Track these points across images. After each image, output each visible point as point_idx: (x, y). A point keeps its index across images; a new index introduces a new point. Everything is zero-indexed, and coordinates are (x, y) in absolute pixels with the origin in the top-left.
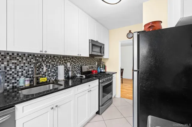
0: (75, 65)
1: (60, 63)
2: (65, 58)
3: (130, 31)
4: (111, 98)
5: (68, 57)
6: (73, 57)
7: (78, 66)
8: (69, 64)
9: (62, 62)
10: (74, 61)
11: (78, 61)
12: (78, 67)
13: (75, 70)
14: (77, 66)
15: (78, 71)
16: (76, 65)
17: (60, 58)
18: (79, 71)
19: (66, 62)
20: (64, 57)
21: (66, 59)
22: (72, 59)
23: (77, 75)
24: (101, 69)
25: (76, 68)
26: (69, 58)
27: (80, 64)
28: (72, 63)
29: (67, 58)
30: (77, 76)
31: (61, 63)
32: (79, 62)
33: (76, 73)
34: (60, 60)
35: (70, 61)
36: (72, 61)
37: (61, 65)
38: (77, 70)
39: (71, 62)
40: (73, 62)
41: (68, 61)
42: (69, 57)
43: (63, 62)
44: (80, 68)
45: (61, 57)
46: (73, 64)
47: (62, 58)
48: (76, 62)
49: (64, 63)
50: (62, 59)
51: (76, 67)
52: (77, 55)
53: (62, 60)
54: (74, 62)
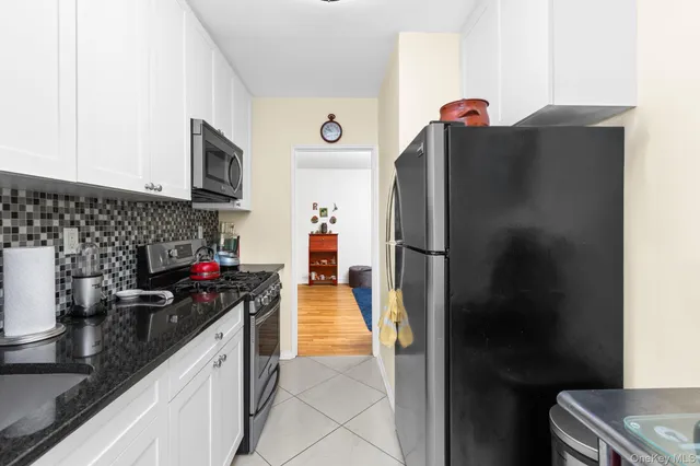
0: (105, 239)
1: (15, 230)
2: (49, 203)
3: (332, 117)
4: (277, 368)
5: (67, 198)
6: (96, 200)
7: (123, 248)
8: (70, 237)
9: (30, 223)
10: (103, 217)
11: (120, 218)
12: (121, 253)
13: (106, 267)
14: (117, 244)
15: (121, 274)
16: (113, 239)
17: (14, 200)
18: (128, 273)
19: (56, 223)
20: (43, 195)
21: (56, 209)
22: (87, 211)
23: (120, 293)
24: (221, 253)
25: (113, 260)
26: (72, 205)
27: (133, 238)
28: (92, 228)
29: (61, 204)
30: (118, 300)
31: (23, 230)
32: (126, 223)
33: (110, 282)
34: (15, 215)
35: (78, 217)
36: (91, 219)
37: (23, 245)
38: (118, 265)
39: (83, 223)
40: (97, 223)
41: (67, 217)
42: (73, 198)
43: (37, 223)
44: (131, 257)
45: (22, 194)
46: (97, 234)
47: (29, 201)
48: (113, 223)
49: (43, 230)
50: (30, 208)
51: (110, 250)
52: (142, 190)
53: (29, 214)
54: (101, 226)
